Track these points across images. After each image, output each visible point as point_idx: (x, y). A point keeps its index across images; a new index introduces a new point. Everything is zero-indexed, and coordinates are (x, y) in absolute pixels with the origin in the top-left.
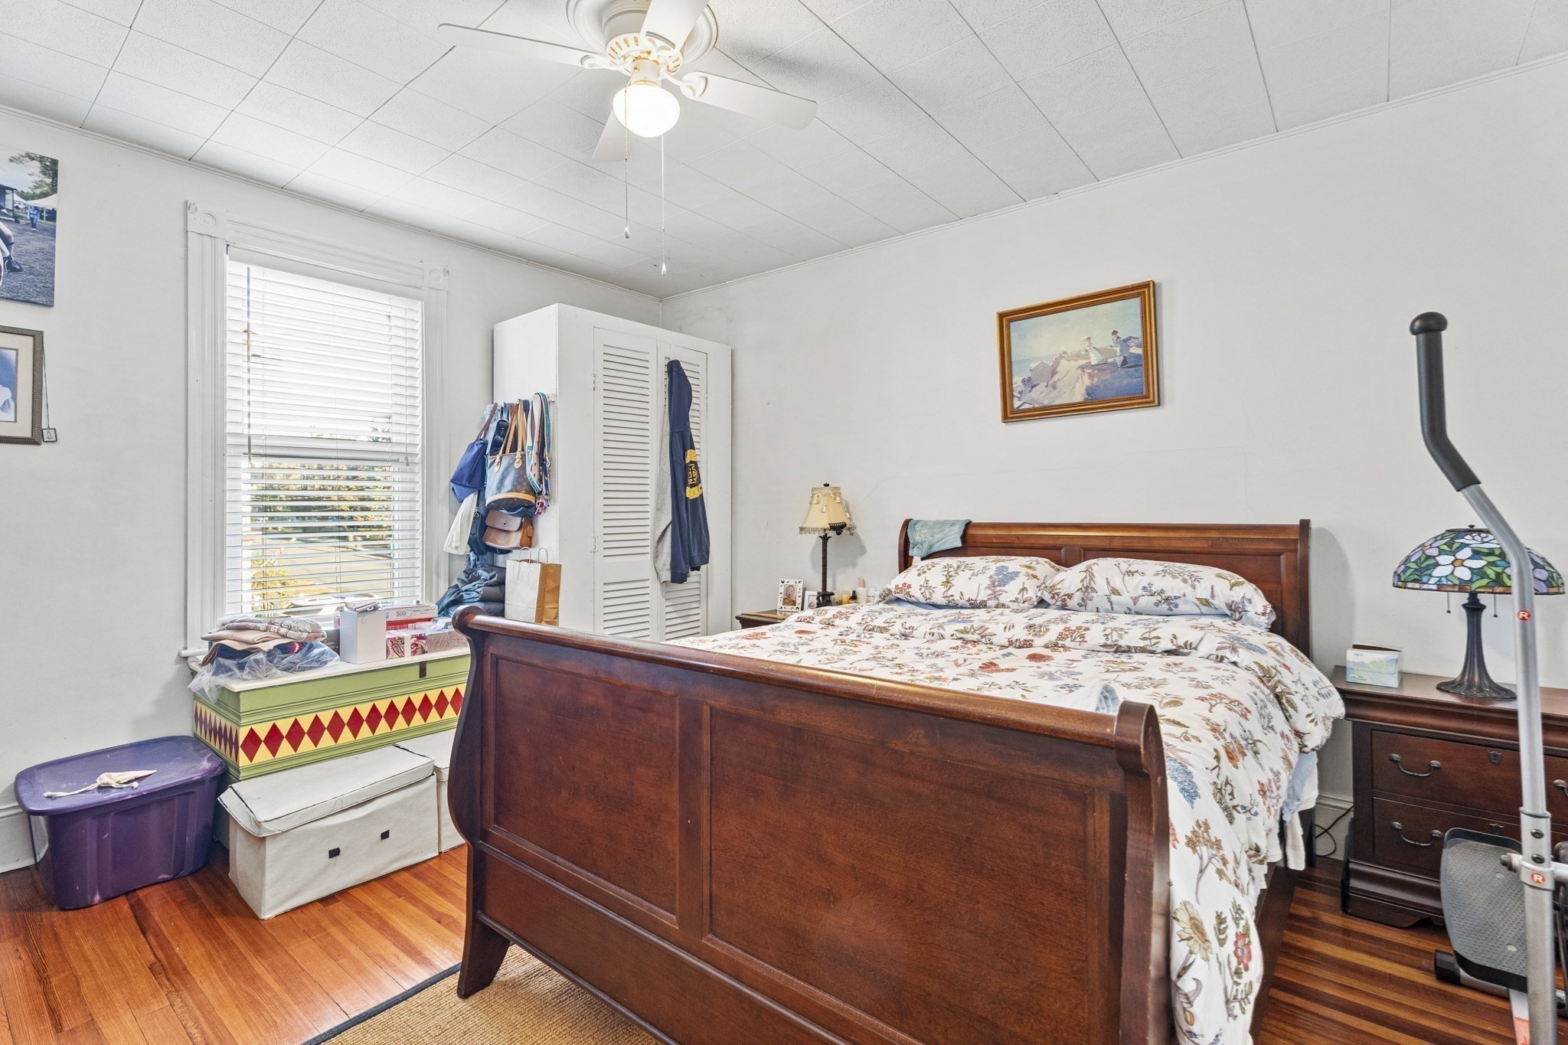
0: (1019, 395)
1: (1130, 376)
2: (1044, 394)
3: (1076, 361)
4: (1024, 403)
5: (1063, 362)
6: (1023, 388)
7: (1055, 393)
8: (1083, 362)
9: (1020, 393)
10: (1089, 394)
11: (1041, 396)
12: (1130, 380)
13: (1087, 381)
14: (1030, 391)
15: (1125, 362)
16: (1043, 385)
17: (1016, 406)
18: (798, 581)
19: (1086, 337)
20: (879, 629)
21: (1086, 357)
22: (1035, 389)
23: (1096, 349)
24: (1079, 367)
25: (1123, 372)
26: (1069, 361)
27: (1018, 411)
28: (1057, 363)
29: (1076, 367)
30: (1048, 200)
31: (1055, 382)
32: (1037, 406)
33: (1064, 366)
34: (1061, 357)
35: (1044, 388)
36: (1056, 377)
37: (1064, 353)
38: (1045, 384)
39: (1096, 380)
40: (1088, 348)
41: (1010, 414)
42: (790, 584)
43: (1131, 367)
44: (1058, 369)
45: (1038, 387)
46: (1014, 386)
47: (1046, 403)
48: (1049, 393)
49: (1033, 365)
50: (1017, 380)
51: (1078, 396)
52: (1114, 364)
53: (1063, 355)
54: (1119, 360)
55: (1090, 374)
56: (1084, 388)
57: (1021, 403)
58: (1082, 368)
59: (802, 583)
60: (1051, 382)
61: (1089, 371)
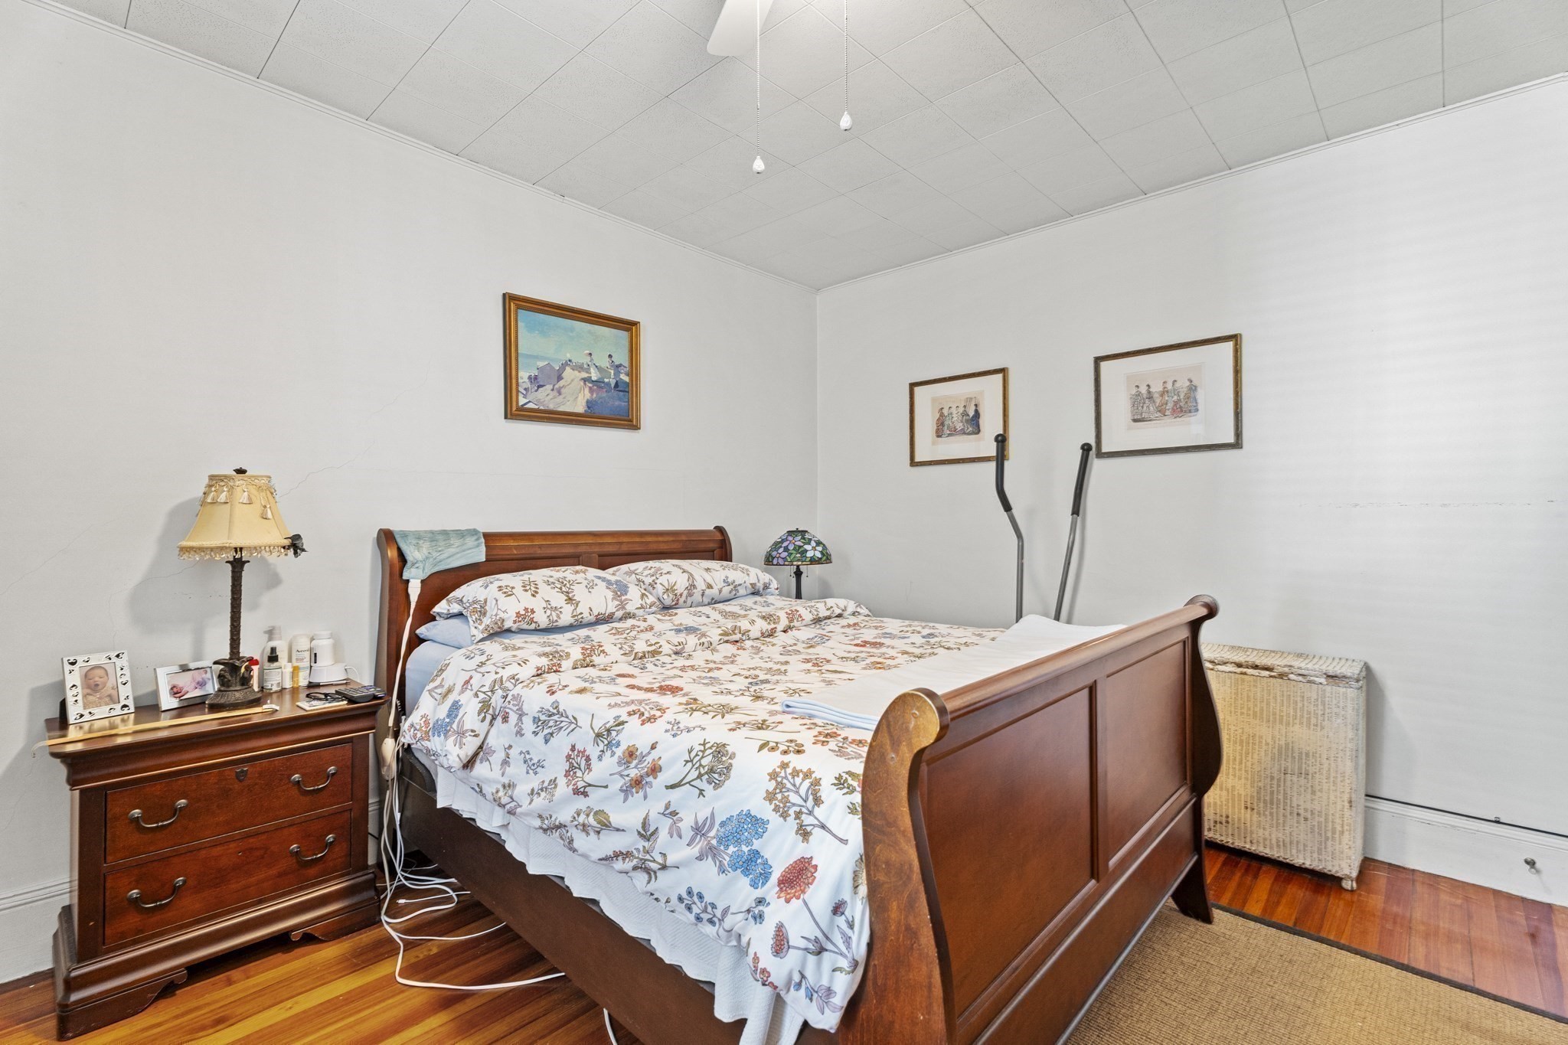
0: (524, 392)
1: (620, 399)
2: (550, 397)
3: (580, 372)
4: (530, 402)
5: (568, 369)
6: (528, 385)
7: (560, 399)
8: (585, 375)
9: (525, 389)
10: (589, 407)
11: (544, 398)
12: (617, 402)
13: (588, 395)
14: (536, 391)
15: (617, 385)
16: (549, 387)
17: (521, 403)
18: (113, 655)
19: (588, 352)
20: (650, 654)
21: (588, 371)
22: (541, 389)
23: (596, 367)
24: (582, 379)
25: (614, 393)
26: (573, 370)
27: (521, 409)
28: (563, 367)
29: (580, 377)
30: (555, 197)
31: (560, 388)
32: (542, 408)
33: (568, 373)
34: (567, 365)
35: (549, 391)
36: (561, 383)
37: (570, 361)
38: (551, 387)
39: (595, 395)
40: (590, 363)
41: (514, 412)
42: (92, 663)
43: (621, 391)
44: (564, 375)
45: (544, 387)
46: (520, 381)
47: (551, 407)
48: (554, 398)
49: (541, 364)
50: (524, 375)
51: (580, 408)
52: (608, 384)
53: (568, 363)
54: (613, 382)
55: (590, 388)
56: (585, 400)
57: (526, 401)
58: (585, 380)
59: (125, 657)
60: (557, 386)
61: (590, 385)
